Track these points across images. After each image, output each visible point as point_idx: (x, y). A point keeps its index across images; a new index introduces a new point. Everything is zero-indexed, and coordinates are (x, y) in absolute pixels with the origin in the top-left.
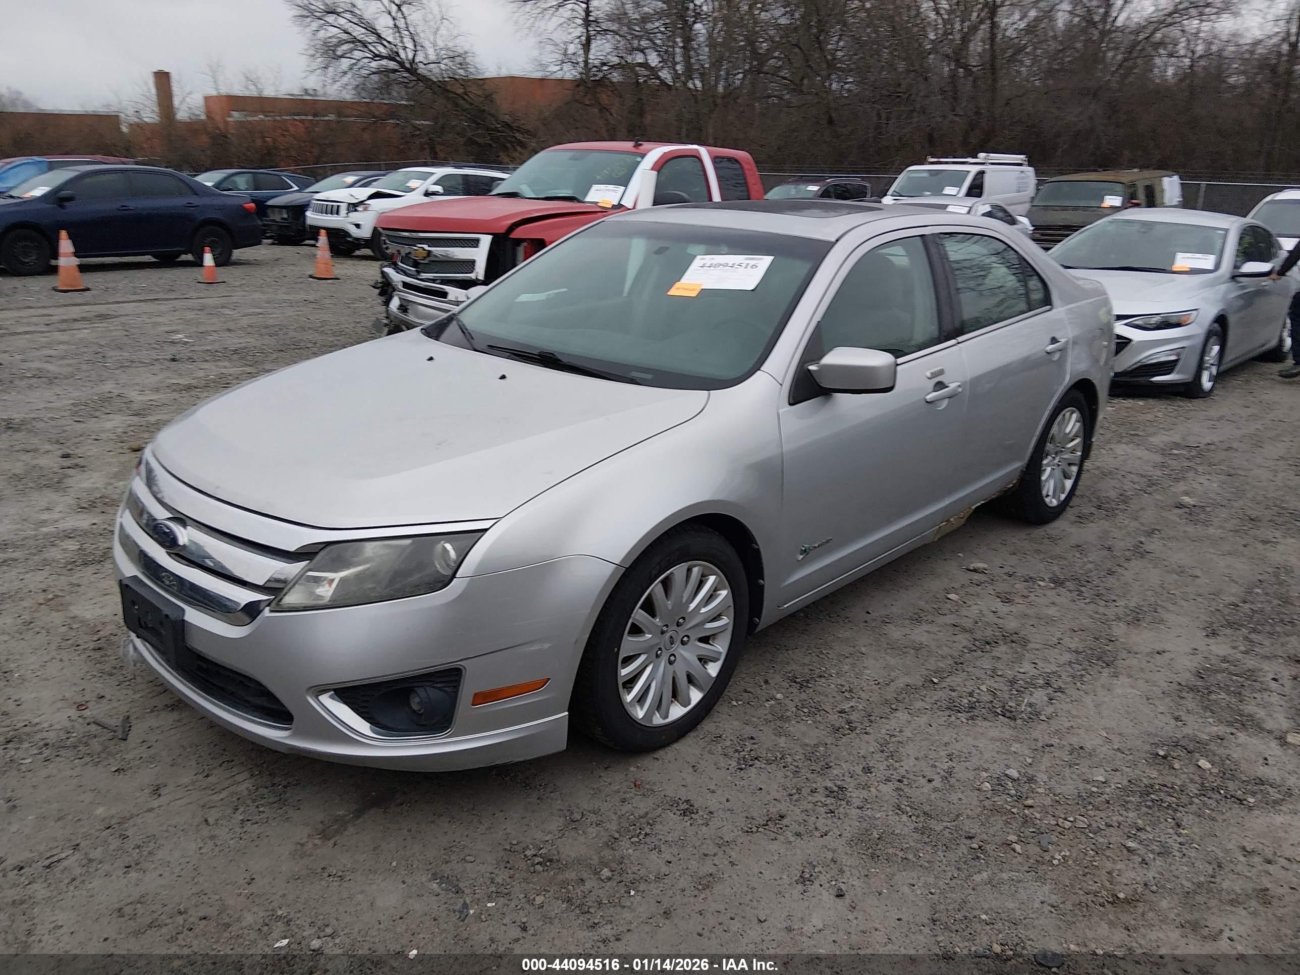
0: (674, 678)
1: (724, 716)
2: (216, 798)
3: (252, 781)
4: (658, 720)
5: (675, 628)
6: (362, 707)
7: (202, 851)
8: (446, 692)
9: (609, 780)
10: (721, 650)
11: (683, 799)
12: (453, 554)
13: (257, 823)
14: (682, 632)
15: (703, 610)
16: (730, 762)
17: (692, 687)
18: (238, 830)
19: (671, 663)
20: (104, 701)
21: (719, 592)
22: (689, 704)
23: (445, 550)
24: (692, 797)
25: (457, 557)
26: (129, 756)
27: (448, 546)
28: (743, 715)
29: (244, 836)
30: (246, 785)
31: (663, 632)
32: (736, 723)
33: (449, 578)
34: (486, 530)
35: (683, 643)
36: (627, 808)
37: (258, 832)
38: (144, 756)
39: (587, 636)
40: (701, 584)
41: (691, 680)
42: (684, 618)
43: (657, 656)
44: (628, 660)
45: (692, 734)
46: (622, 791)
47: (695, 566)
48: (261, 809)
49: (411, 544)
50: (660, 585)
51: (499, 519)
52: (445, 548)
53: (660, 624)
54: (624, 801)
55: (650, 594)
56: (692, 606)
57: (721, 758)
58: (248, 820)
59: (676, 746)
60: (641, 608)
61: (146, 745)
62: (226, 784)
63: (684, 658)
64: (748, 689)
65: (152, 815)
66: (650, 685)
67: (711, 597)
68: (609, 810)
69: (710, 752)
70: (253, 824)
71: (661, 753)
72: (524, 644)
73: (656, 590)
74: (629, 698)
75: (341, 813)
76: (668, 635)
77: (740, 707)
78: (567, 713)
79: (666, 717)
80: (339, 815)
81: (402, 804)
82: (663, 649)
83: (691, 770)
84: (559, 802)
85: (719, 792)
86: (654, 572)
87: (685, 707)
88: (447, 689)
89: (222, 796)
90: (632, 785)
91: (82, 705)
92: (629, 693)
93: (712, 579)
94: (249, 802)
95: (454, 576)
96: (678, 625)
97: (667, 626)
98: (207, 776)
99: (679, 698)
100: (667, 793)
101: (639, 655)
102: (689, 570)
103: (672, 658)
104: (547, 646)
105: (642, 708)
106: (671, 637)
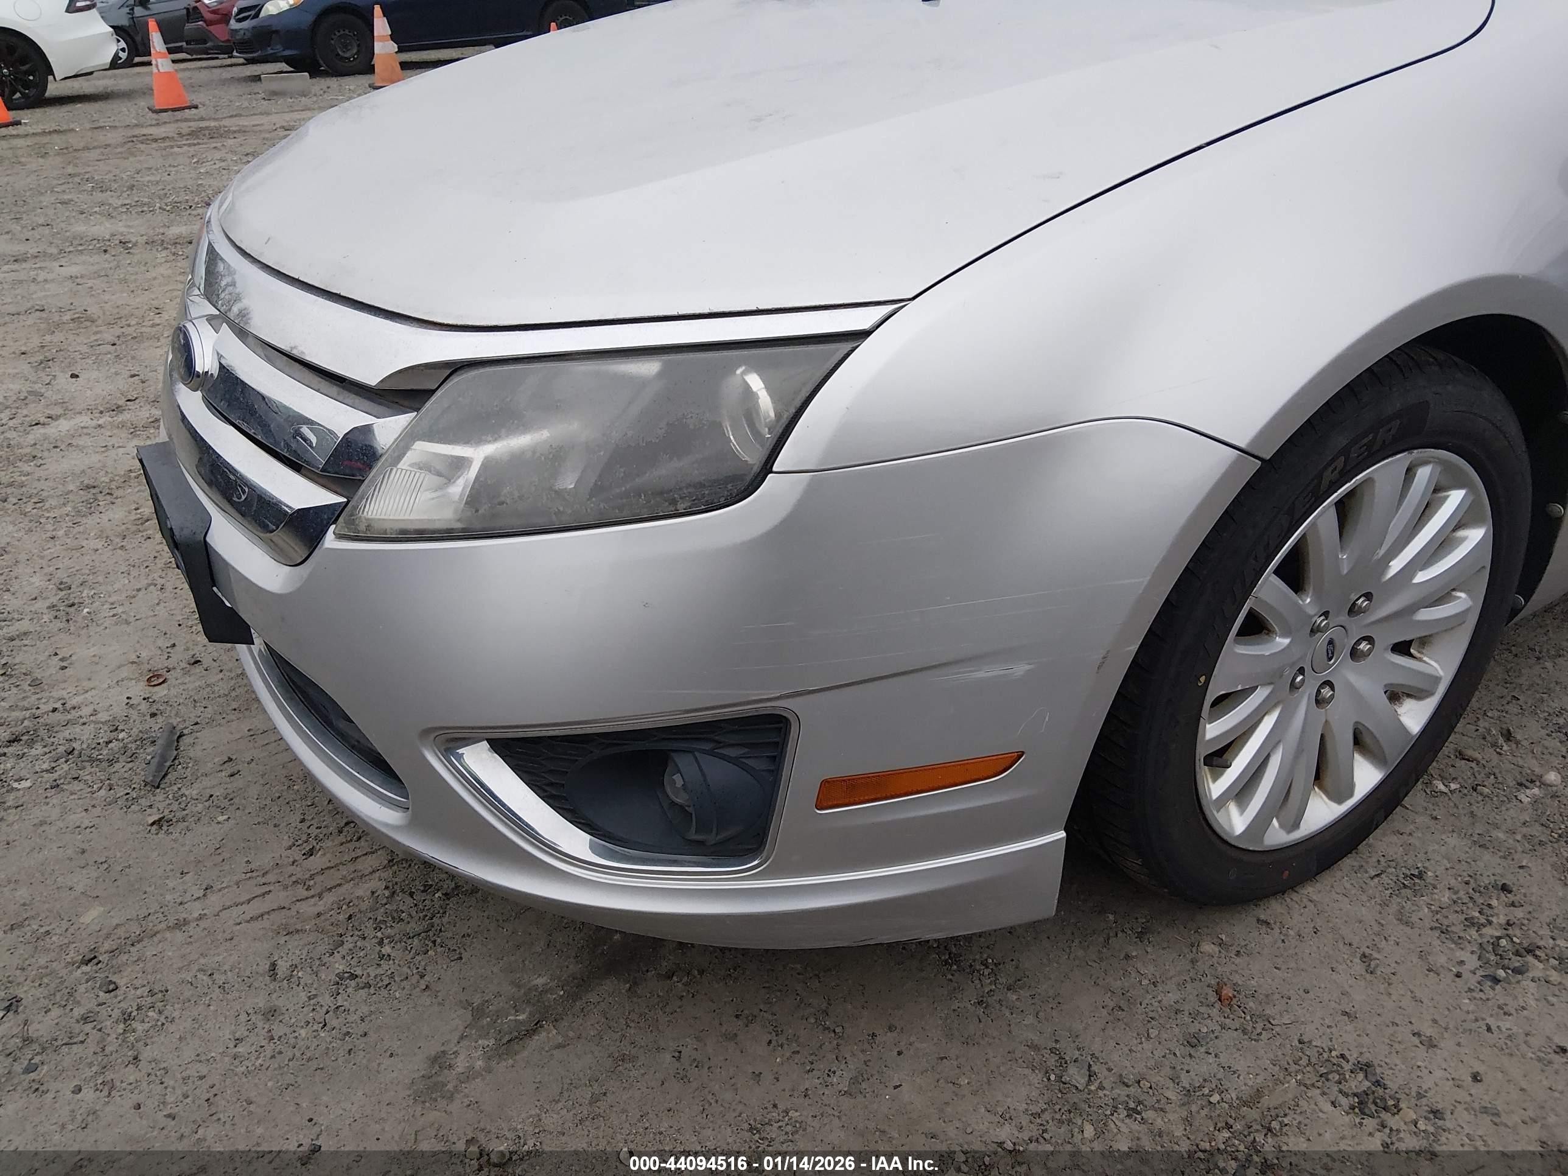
0: (1322, 736)
1: (1420, 820)
2: (309, 908)
3: (387, 874)
4: (1277, 836)
5: (1344, 618)
6: (551, 784)
7: (240, 1049)
8: (745, 768)
9: (1149, 970)
10: (1441, 673)
11: (1353, 1057)
12: (765, 402)
13: (368, 985)
14: (1357, 628)
15: (1421, 577)
16: (1461, 955)
17: (1358, 758)
18: (326, 1000)
19: (1320, 701)
20: (198, 669)
21: (1461, 533)
22: (1351, 795)
23: (748, 393)
24: (1378, 1054)
25: (778, 416)
26: (192, 792)
27: (755, 382)
28: (1466, 820)
29: (333, 1022)
30: (376, 884)
31: (1315, 630)
32: (1453, 841)
33: (756, 469)
34: (865, 334)
35: (1355, 654)
36: (1202, 1067)
37: (365, 1009)
38: (217, 793)
39: (1134, 648)
40: (1427, 510)
41: (1360, 741)
42: (1368, 596)
43: (1293, 687)
44: (1225, 702)
45: (1348, 862)
46: (1187, 1007)
47: (1425, 463)
48: (387, 950)
49: (660, 375)
50: (1333, 510)
51: (901, 303)
52: (747, 387)
53: (1311, 611)
54: (1193, 1042)
55: (1303, 538)
56: (1396, 565)
57: (1434, 938)
58: (353, 977)
59: (1311, 889)
60: (1276, 572)
61: (229, 769)
62: (335, 877)
63: (1354, 693)
64: (1469, 753)
65: (179, 936)
66: (1267, 758)
67: (1442, 544)
68: (1158, 1067)
69: (1403, 919)
70: (358, 988)
71: (1274, 909)
72: (956, 662)
73: (1319, 522)
74: (1216, 787)
75: (540, 981)
76: (1324, 637)
77: (1455, 797)
78: (1062, 834)
79: (1296, 825)
80: (536, 987)
81: (669, 976)
82: (1307, 669)
83: (1359, 967)
84: (1030, 1020)
85: (1447, 1044)
86: (1329, 476)
87: (1339, 801)
88: (750, 762)
89: (321, 906)
90: (1213, 998)
91: (158, 676)
92: (1215, 779)
93: (1455, 498)
94: (368, 929)
95: (767, 468)
96: (1353, 610)
97: (1326, 614)
98: (311, 853)
99: (1328, 780)
100: (1309, 1032)
101: (1253, 689)
102: (1410, 472)
103: (1326, 692)
104: (1020, 669)
105: (1243, 808)
106: (1331, 642)
